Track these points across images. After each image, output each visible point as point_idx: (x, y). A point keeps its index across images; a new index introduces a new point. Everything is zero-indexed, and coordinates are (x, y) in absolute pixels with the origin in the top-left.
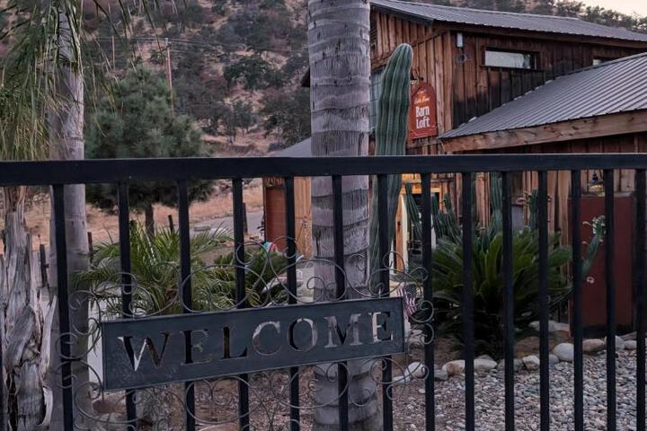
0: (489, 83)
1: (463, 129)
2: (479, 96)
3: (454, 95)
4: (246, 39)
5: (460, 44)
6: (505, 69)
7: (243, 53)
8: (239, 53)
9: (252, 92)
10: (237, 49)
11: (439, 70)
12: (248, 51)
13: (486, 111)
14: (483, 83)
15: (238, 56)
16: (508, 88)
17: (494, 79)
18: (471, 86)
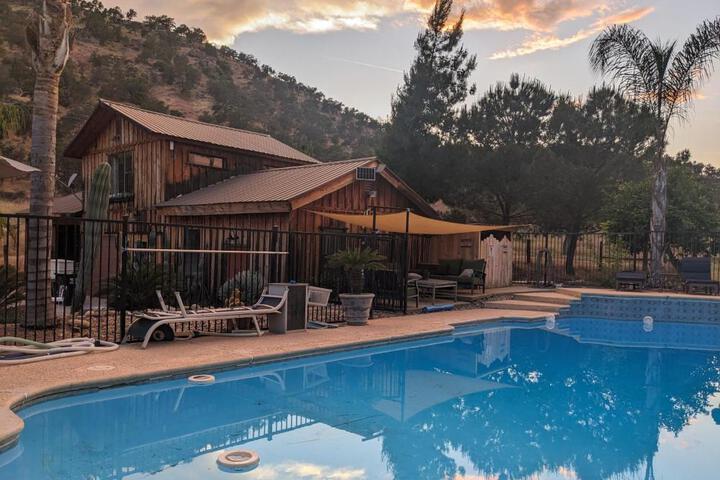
0: (191, 174)
1: (172, 202)
2: (184, 182)
3: (166, 179)
4: (22, 84)
5: (172, 148)
6: (202, 166)
7: (19, 98)
8: (13, 97)
9: (25, 138)
10: (12, 92)
11: (158, 162)
12: (24, 96)
13: (189, 192)
14: (187, 173)
15: (12, 101)
16: (205, 179)
17: (195, 172)
18: (178, 175)
